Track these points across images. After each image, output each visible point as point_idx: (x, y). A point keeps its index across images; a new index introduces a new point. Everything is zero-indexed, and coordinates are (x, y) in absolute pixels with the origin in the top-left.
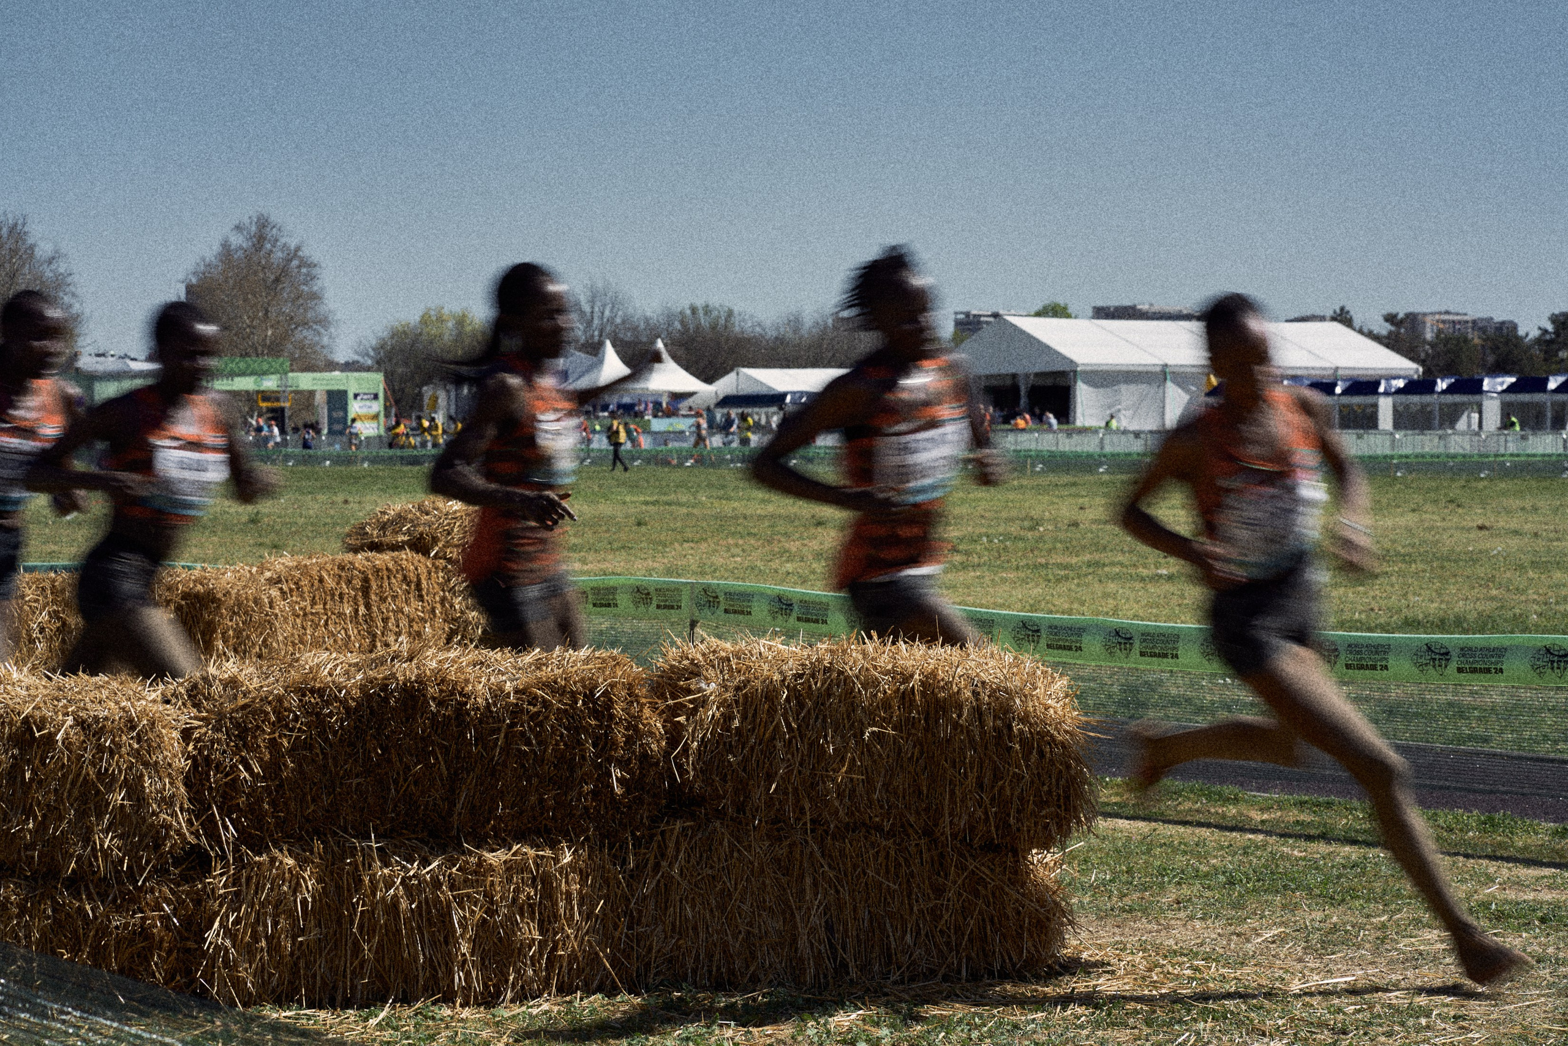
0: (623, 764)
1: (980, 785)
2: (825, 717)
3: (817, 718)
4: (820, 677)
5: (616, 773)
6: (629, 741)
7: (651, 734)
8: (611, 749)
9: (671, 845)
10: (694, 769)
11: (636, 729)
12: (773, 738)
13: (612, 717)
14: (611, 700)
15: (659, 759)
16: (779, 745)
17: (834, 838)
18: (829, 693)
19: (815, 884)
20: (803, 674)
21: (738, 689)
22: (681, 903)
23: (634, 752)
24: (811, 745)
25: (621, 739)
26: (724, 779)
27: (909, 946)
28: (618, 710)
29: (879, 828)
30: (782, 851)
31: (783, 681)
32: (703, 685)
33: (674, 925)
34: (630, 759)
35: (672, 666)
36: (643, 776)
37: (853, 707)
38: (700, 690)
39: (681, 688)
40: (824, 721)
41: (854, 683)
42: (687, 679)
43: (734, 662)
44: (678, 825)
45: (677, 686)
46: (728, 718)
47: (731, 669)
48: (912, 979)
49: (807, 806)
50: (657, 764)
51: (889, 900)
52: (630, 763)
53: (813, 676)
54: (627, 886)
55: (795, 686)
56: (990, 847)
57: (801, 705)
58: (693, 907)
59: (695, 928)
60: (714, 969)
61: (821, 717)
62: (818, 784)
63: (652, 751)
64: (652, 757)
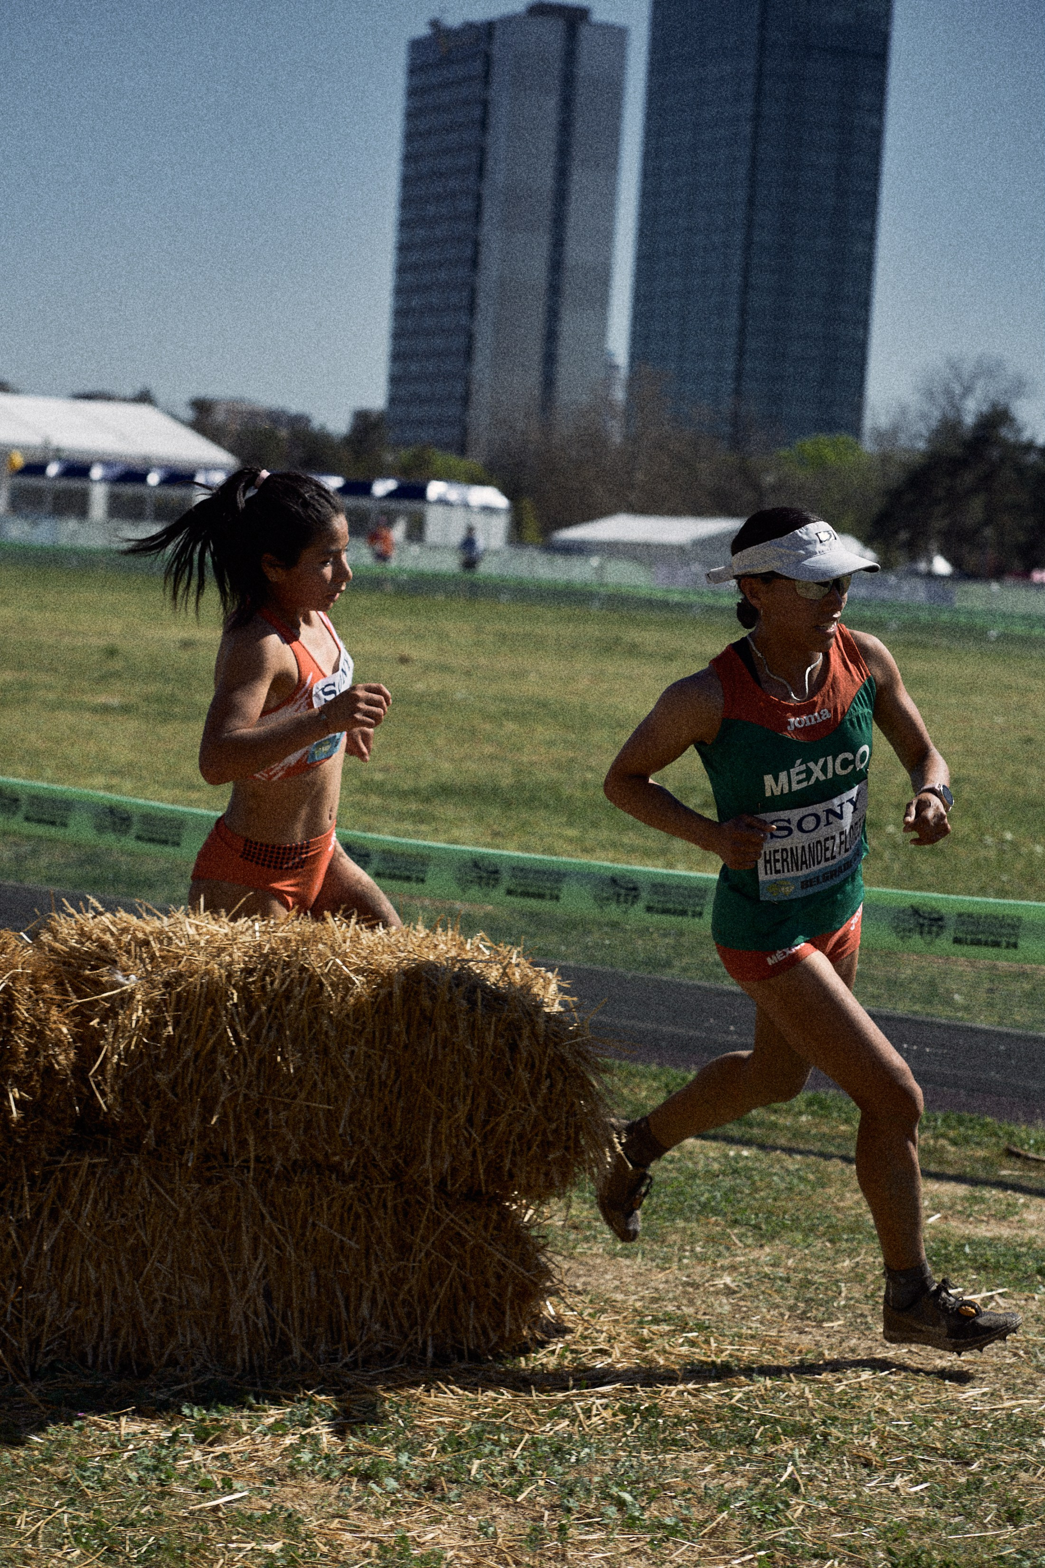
0: (21, 1082)
1: (470, 1120)
2: (281, 1025)
3: (270, 1027)
4: (277, 974)
5: (14, 1094)
6: (33, 1051)
7: (58, 1043)
8: (8, 1062)
9: (75, 1187)
10: (113, 1091)
11: (41, 1035)
12: (214, 1050)
13: (12, 1020)
14: (11, 997)
15: (67, 1075)
16: (221, 1060)
17: (278, 1178)
18: (288, 996)
19: (256, 1239)
20: (254, 970)
21: (167, 984)
22: (82, 1261)
23: (37, 1067)
24: (261, 1061)
25: (22, 1048)
26: (146, 1104)
27: (364, 1319)
28: (22, 1011)
29: (335, 1168)
30: (212, 1195)
31: (229, 976)
32: (119, 977)
33: (71, 1290)
34: (31, 1075)
35: (72, 948)
36: (44, 1096)
37: (317, 1013)
38: (116, 985)
39: (87, 979)
40: (280, 1029)
41: (322, 985)
42: (94, 968)
43: (155, 946)
44: (87, 1160)
45: (78, 976)
46: (157, 1024)
47: (153, 958)
48: (366, 1362)
49: (251, 1140)
50: (64, 1082)
51: (341, 1258)
52: (32, 1080)
53: (267, 972)
54: (18, 1238)
55: (246, 984)
56: (473, 1195)
57: (251, 1009)
58: (98, 1266)
59: (99, 1294)
60: (120, 1345)
61: (275, 1027)
62: (266, 1111)
63: (58, 1063)
64: (57, 1073)
